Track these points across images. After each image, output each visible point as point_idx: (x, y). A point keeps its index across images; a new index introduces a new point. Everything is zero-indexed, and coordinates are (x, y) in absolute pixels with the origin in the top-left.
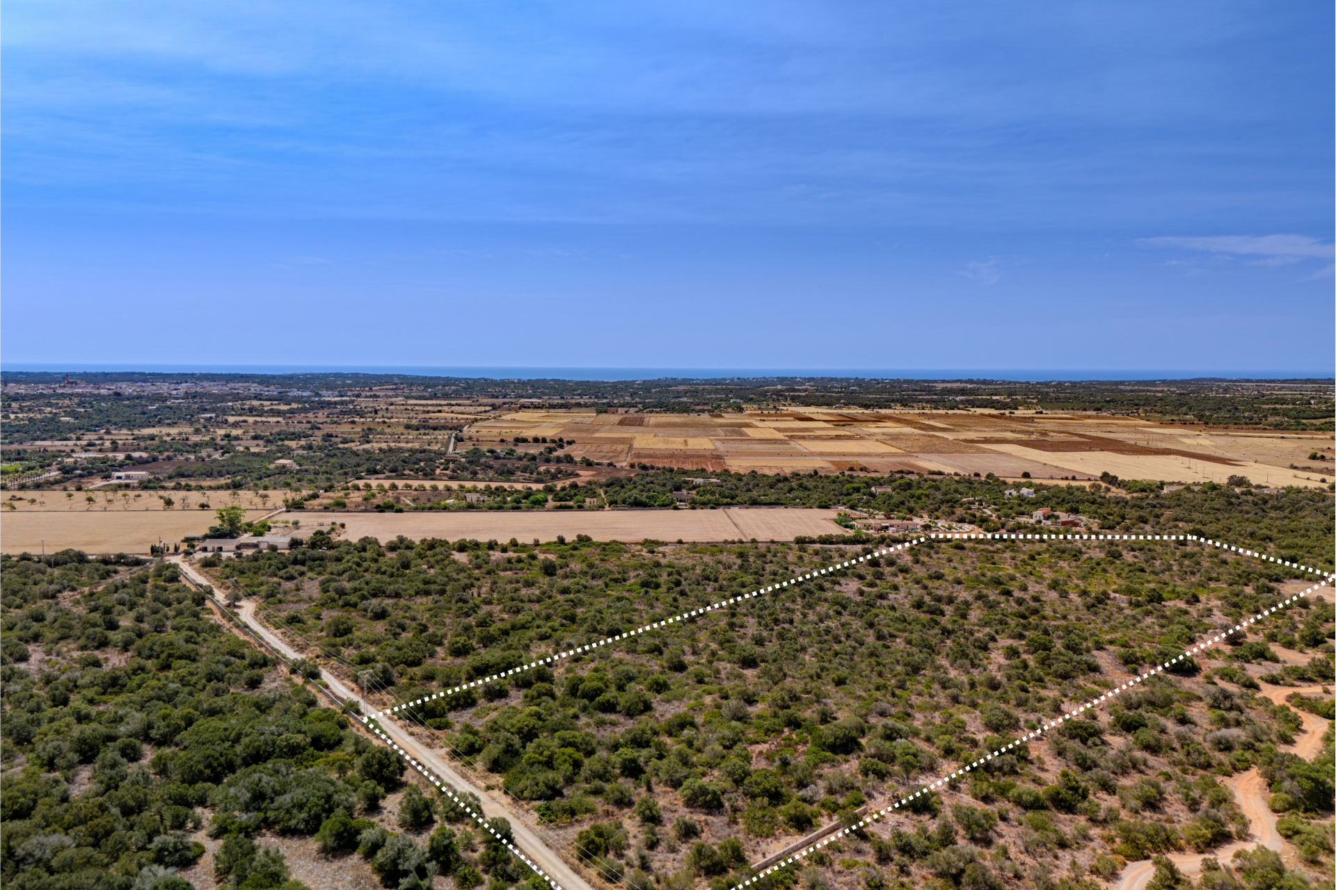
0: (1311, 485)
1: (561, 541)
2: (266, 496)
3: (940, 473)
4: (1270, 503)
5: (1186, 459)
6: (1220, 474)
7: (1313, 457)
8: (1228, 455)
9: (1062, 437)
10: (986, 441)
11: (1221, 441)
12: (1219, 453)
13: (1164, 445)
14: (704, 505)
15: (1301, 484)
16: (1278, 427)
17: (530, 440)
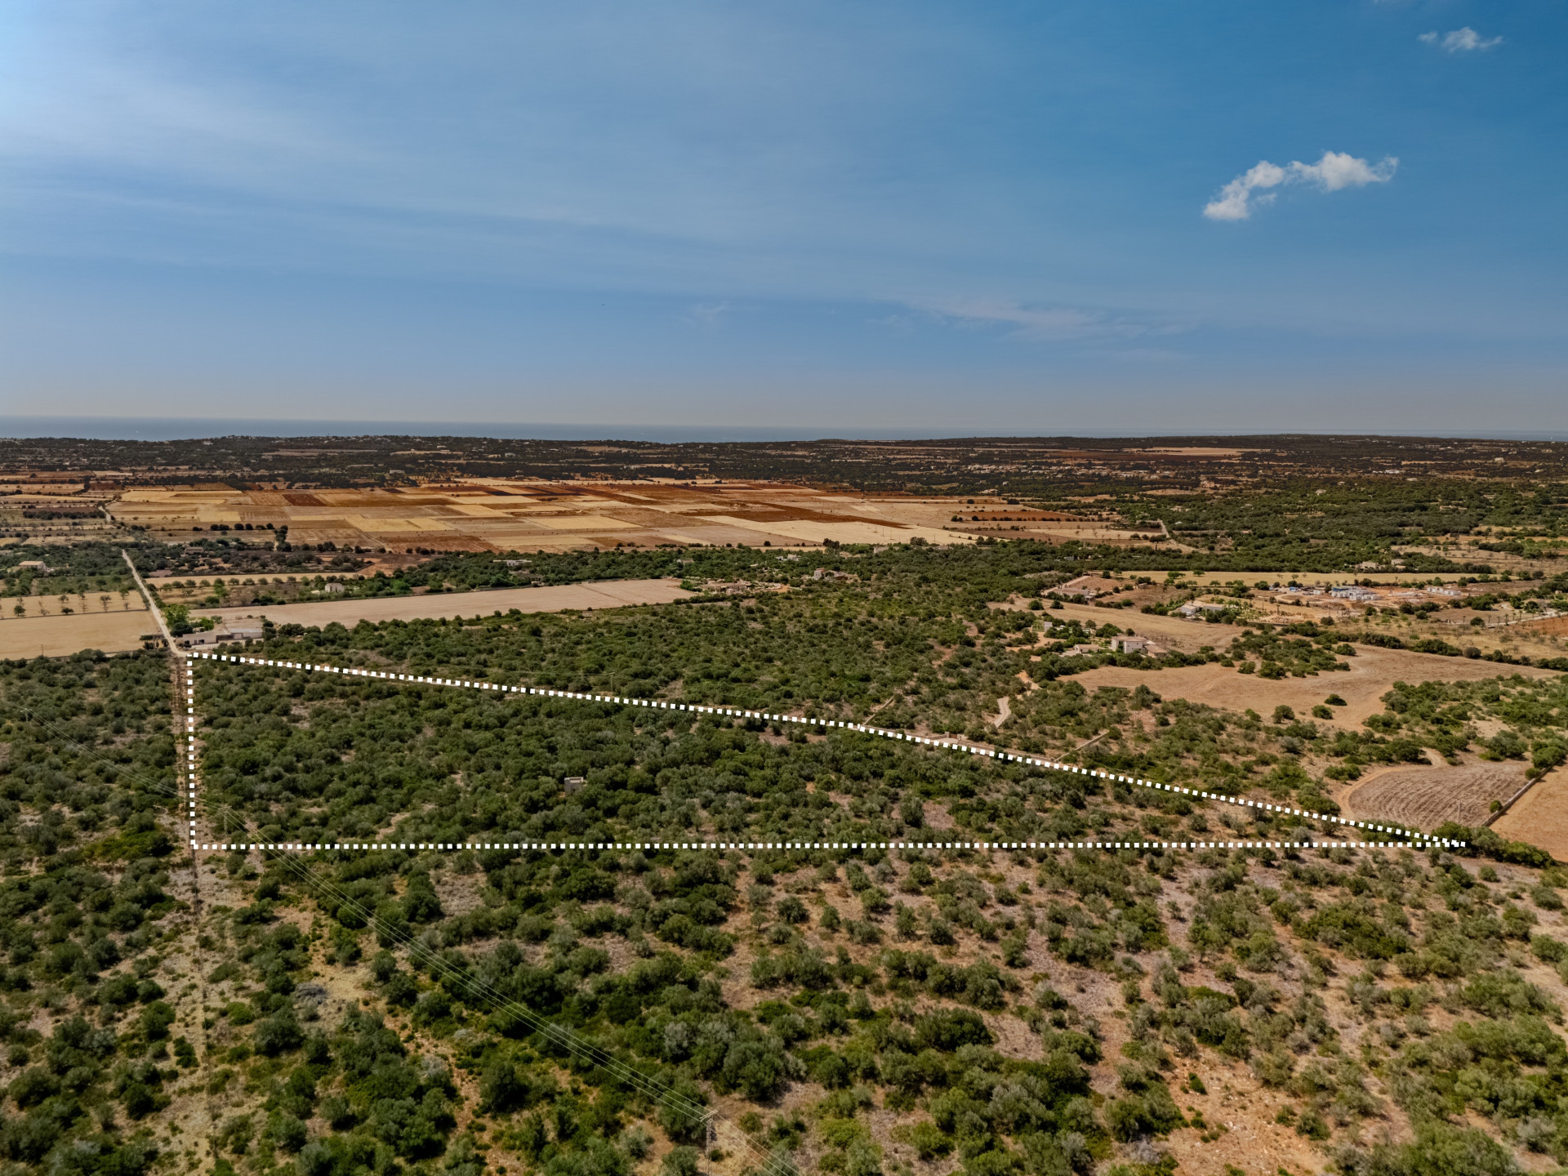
0: (966, 542)
1: (498, 614)
2: (108, 598)
3: (699, 545)
4: (951, 556)
5: (873, 526)
6: (903, 537)
7: (955, 520)
8: (895, 520)
9: (757, 508)
10: (700, 513)
11: (883, 507)
12: (888, 519)
13: (847, 513)
14: (557, 582)
15: (959, 542)
16: (916, 493)
17: (232, 526)
